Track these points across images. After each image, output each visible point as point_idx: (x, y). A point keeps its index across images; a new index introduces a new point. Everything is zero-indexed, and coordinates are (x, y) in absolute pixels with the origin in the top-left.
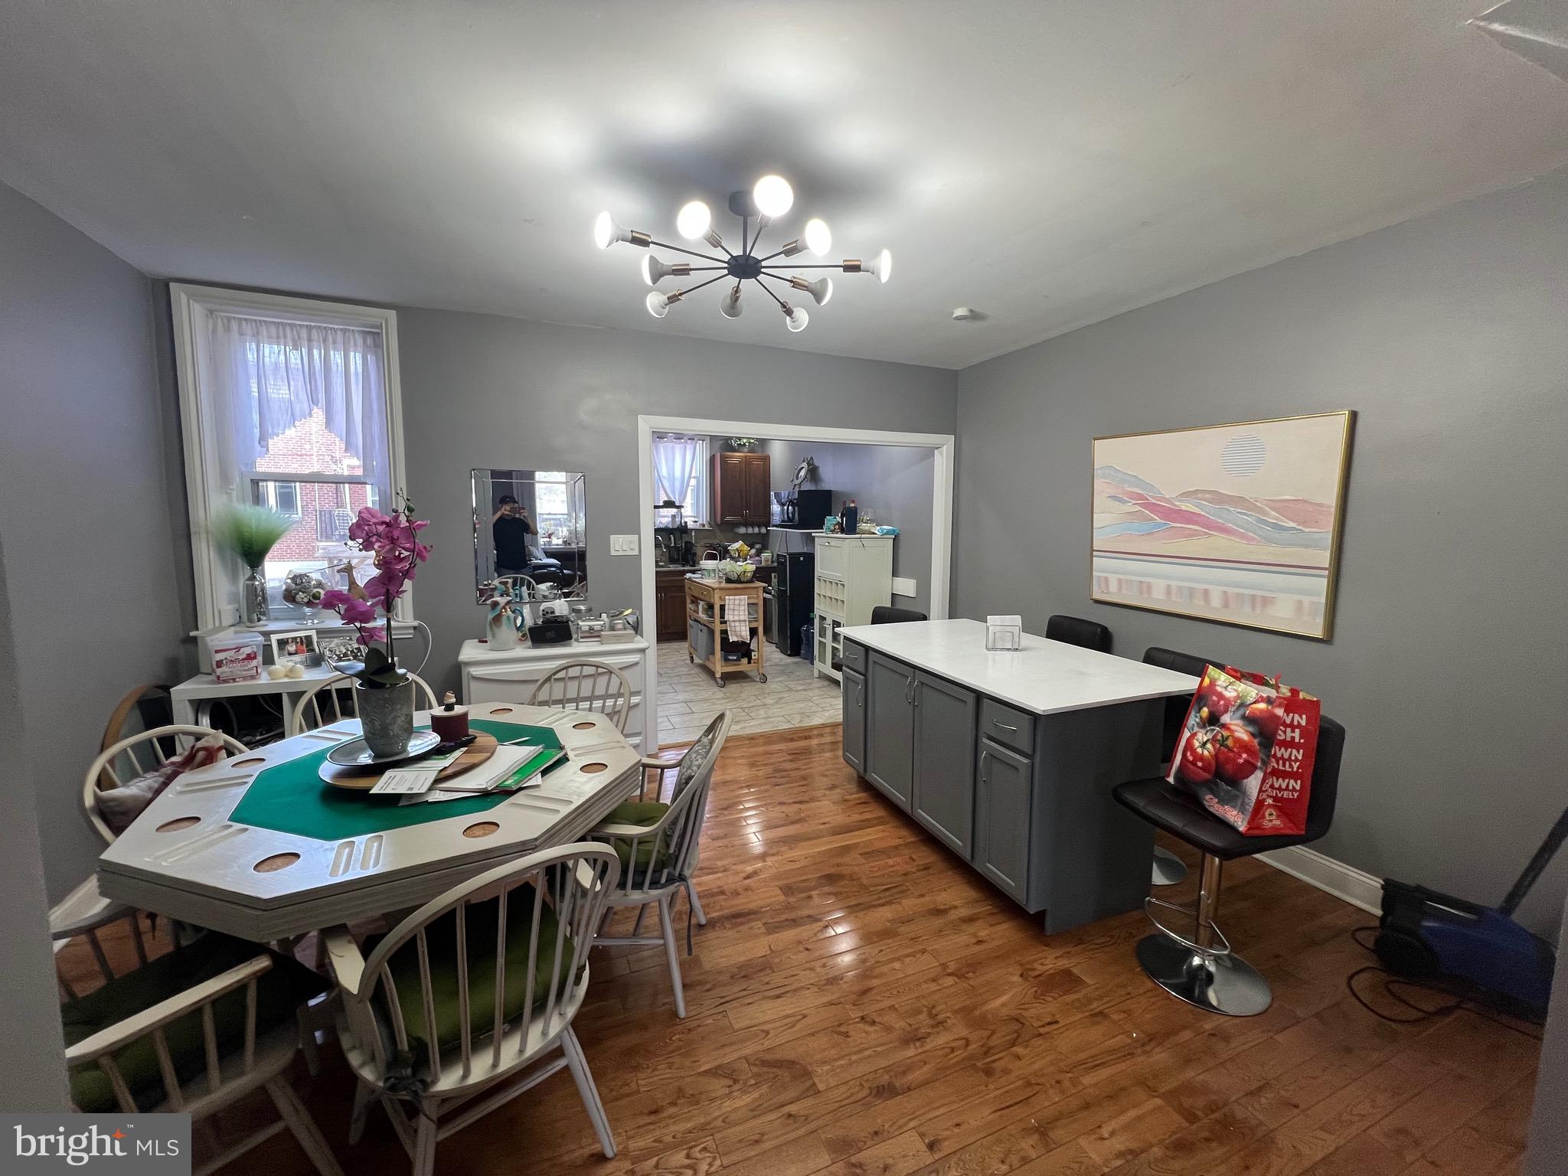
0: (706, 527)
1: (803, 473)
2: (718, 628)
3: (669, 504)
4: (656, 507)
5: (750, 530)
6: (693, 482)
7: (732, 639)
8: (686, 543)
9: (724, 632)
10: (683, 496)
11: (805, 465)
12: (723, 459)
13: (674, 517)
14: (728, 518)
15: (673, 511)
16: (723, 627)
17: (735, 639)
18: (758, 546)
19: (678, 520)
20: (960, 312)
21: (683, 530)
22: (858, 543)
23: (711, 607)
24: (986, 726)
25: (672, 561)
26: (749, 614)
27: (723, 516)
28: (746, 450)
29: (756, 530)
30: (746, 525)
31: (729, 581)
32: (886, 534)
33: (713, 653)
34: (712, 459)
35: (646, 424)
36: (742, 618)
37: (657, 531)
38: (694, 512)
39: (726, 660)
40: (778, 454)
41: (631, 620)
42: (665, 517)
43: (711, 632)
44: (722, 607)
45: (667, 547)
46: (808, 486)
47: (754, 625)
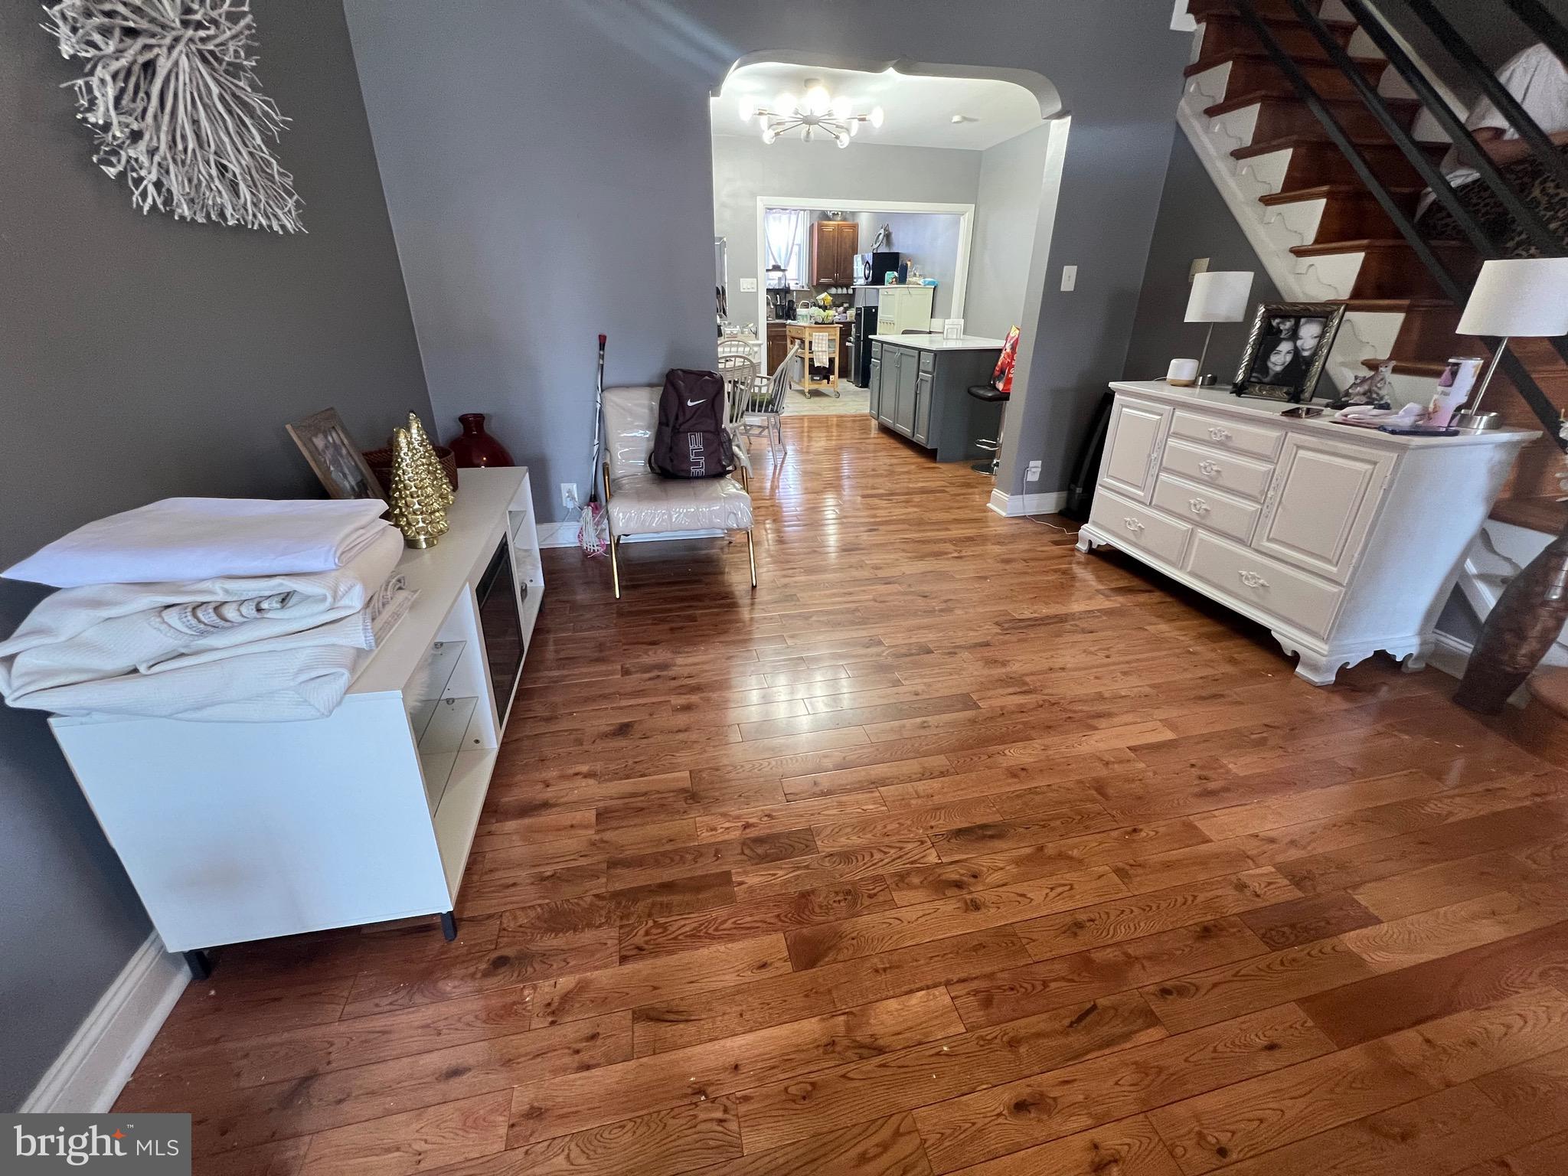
0: (806, 289)
1: (881, 237)
2: (807, 356)
3: (776, 268)
4: (768, 270)
5: (840, 291)
6: (796, 249)
7: (817, 364)
8: (789, 301)
9: (811, 360)
10: (788, 263)
11: (882, 231)
12: (820, 227)
13: (780, 279)
14: (822, 280)
15: (779, 274)
16: (811, 356)
17: (819, 365)
18: (846, 305)
19: (783, 282)
20: (956, 118)
21: (787, 291)
22: (906, 291)
23: (803, 342)
24: (921, 367)
25: (778, 317)
26: (829, 347)
27: (818, 279)
28: (839, 218)
29: (845, 291)
30: (836, 287)
31: (816, 323)
32: (928, 284)
33: (804, 377)
34: (812, 226)
35: (761, 202)
36: (824, 349)
37: (769, 291)
38: (796, 276)
39: (812, 380)
40: (864, 223)
41: (753, 329)
42: (774, 280)
43: (803, 359)
44: (811, 343)
45: (775, 305)
46: (883, 249)
47: (832, 356)
